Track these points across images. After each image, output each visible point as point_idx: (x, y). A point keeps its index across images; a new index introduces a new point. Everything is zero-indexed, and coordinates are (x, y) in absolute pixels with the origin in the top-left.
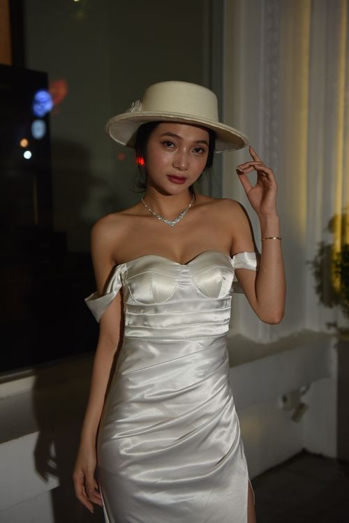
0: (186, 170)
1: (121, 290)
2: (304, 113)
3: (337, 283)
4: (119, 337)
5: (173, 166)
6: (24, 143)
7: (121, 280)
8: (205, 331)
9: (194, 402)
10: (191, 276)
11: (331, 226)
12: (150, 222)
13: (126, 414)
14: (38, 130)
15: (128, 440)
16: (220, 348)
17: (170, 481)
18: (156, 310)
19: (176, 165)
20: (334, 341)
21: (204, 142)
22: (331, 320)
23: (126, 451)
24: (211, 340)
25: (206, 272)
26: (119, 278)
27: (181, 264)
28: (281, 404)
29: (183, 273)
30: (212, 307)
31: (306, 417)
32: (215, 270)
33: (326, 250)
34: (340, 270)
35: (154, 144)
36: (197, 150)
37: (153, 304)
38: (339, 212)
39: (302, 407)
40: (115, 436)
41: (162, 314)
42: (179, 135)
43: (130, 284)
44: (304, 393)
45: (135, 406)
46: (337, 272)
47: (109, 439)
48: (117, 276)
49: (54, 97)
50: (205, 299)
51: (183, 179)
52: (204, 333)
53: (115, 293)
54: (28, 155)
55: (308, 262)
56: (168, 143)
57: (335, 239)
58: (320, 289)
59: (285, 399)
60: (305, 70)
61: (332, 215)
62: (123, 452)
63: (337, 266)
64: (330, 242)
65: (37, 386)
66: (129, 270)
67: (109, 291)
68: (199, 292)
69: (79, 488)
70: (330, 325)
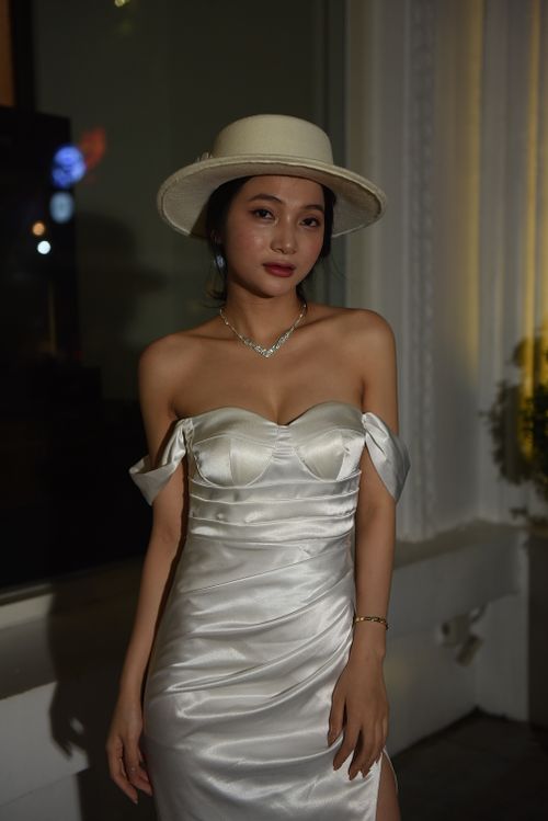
0: (294, 252)
1: (185, 460)
2: (474, 179)
3: (527, 447)
4: (180, 534)
5: (272, 248)
6: (38, 229)
7: (185, 442)
8: (313, 529)
9: (295, 640)
10: (295, 444)
11: (517, 355)
12: (232, 350)
13: (188, 656)
14: (62, 208)
15: (189, 696)
16: (338, 555)
17: (258, 763)
18: (237, 497)
19: (277, 245)
20: (523, 538)
21: (317, 207)
22: (518, 504)
23: (186, 713)
24: (323, 545)
25: (321, 438)
26: (182, 440)
27: (279, 424)
28: (439, 637)
29: (282, 439)
30: (325, 493)
31: (479, 657)
32: (333, 436)
33: (509, 393)
34: (531, 425)
35: (238, 216)
36: (308, 222)
37: (230, 488)
38: (529, 334)
39: (472, 641)
40: (171, 689)
41: (245, 502)
42: (278, 197)
43: (197, 453)
44: (476, 619)
45: (200, 643)
46: (526, 429)
47: (162, 692)
48: (178, 436)
49: (86, 157)
50: (314, 481)
51: (288, 269)
52: (311, 534)
53: (176, 464)
54: (44, 247)
55: (481, 414)
56: (261, 213)
57: (523, 376)
58: (500, 456)
59: (446, 630)
60: (475, 111)
61: (518, 339)
62: (181, 714)
63: (526, 420)
64: (516, 381)
65: (55, 611)
66: (196, 428)
67: (165, 461)
68: (305, 469)
69: (116, 765)
70: (516, 512)
